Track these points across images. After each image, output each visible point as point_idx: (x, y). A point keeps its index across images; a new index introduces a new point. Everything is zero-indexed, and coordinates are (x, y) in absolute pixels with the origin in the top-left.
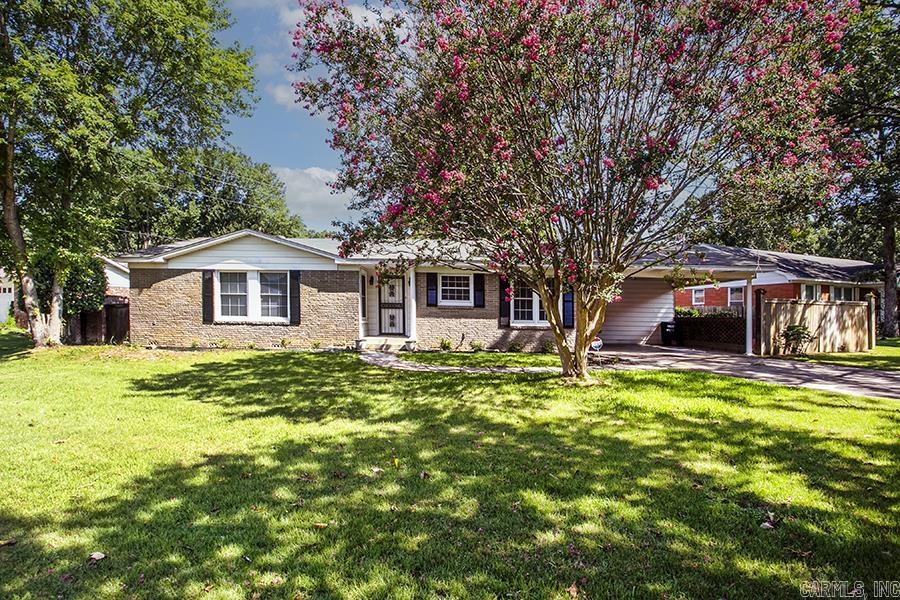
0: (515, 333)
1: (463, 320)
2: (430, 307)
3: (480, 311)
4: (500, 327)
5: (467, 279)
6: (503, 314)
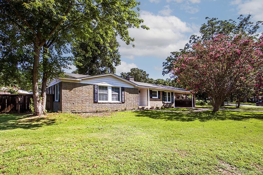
0: (165, 104)
2: (151, 98)
3: (159, 99)
4: (163, 103)
5: (156, 92)
6: (163, 100)
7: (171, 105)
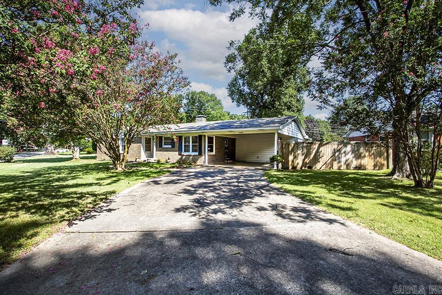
0: (184, 157)
1: (168, 152)
2: (160, 147)
3: (173, 149)
4: (179, 155)
6: (180, 150)
7: (197, 158)
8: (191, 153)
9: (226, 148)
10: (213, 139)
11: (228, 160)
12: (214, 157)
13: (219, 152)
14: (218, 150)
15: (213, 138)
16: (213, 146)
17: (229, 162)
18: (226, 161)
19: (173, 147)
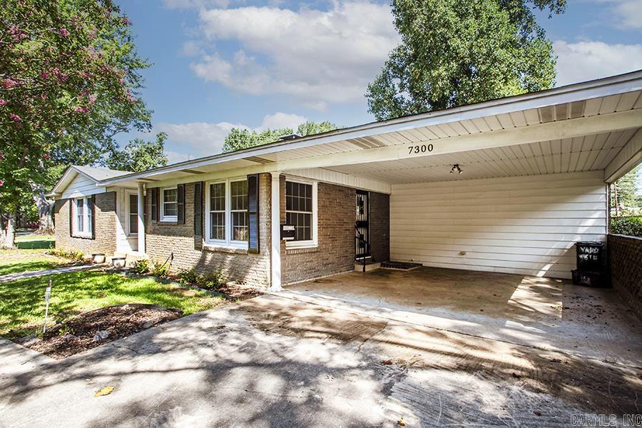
1: (172, 237)
2: (154, 222)
3: (182, 227)
4: (196, 248)
6: (199, 232)
7: (244, 261)
8: (229, 244)
9: (361, 224)
10: (310, 194)
11: (364, 263)
12: (313, 257)
13: (334, 240)
14: (329, 232)
15: (310, 187)
16: (309, 217)
17: (369, 268)
18: (359, 268)
19: (182, 219)
